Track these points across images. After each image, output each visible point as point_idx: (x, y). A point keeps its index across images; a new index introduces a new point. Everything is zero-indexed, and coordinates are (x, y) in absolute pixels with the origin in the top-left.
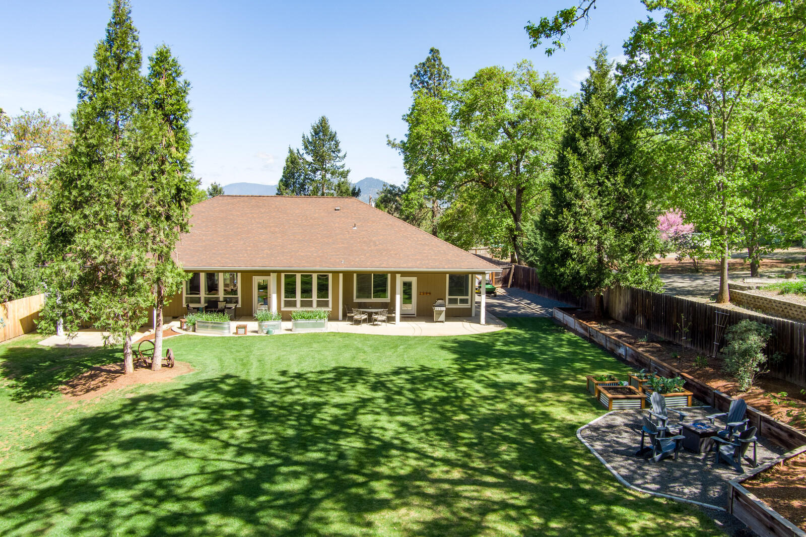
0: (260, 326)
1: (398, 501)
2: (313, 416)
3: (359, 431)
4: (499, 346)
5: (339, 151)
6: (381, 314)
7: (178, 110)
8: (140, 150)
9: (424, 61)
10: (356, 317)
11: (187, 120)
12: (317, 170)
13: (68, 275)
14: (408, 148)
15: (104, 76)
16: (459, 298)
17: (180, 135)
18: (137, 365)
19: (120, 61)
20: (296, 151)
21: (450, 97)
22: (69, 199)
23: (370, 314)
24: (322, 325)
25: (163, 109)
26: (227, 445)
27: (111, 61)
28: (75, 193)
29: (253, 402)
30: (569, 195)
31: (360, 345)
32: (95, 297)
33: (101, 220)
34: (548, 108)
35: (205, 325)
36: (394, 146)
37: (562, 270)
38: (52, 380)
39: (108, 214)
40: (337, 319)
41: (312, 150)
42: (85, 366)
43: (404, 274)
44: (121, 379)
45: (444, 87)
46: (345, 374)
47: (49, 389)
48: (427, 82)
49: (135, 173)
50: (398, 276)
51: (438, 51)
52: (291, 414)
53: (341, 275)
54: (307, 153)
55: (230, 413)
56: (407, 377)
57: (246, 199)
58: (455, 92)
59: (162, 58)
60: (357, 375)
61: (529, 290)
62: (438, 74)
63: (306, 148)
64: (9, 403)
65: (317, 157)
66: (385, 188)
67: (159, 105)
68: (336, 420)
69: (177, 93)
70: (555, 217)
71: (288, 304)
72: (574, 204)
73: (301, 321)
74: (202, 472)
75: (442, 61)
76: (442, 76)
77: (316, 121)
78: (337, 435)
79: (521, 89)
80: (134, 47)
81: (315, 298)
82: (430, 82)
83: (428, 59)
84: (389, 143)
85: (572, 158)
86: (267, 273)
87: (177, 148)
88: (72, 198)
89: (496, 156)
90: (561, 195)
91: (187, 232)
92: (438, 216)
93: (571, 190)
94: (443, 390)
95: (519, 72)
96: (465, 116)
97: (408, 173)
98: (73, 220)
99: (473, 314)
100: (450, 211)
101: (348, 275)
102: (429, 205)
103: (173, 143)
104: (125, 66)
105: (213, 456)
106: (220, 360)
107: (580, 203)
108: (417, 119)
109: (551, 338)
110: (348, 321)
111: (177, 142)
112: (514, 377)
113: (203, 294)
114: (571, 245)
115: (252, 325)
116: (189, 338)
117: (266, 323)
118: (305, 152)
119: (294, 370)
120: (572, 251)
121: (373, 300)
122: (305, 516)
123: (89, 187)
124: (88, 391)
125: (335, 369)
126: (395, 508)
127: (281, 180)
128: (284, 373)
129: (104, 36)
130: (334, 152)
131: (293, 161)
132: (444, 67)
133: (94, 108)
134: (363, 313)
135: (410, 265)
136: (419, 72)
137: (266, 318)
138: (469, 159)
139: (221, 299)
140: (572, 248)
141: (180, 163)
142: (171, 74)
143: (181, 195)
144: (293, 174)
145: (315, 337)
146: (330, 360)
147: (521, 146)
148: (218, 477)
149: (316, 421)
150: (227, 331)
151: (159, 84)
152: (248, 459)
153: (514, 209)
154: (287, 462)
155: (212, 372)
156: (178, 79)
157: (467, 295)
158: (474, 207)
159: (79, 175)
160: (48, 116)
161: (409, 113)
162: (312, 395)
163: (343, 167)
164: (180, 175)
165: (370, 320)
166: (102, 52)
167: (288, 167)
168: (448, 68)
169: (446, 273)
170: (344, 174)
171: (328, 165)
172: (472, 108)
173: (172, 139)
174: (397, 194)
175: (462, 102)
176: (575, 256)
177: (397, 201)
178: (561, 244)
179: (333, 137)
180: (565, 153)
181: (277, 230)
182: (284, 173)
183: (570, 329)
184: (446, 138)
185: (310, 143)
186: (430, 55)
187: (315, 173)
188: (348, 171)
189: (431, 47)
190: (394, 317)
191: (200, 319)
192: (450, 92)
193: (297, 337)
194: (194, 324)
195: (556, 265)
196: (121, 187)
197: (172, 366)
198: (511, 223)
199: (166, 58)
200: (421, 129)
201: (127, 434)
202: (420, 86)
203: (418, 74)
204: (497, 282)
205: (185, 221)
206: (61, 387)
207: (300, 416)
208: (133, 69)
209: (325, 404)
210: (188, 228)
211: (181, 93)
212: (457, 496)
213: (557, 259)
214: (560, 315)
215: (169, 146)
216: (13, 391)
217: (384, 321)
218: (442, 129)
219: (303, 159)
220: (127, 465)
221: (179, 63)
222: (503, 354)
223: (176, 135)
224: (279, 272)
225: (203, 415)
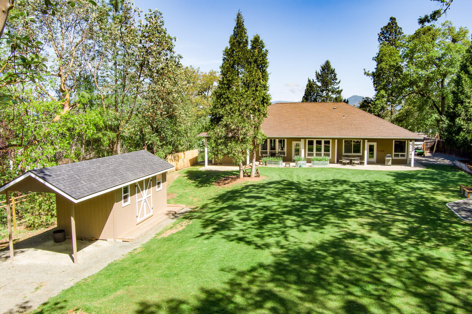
0: (296, 163)
1: (358, 217)
2: (323, 193)
3: (343, 198)
4: (419, 175)
5: (336, 79)
6: (357, 160)
7: (263, 63)
8: (248, 82)
9: (386, 25)
10: (343, 161)
11: (267, 67)
12: (324, 90)
13: (220, 134)
14: (375, 76)
15: (234, 50)
16: (400, 154)
17: (264, 74)
18: (244, 176)
19: (240, 43)
20: (312, 81)
21: (401, 45)
22: (220, 103)
23: (351, 160)
24: (326, 164)
25: (257, 63)
26: (288, 199)
27: (236, 44)
28: (222, 100)
29: (296, 188)
30: (462, 97)
31: (345, 173)
32: (230, 144)
33: (233, 111)
34: (460, 48)
35: (270, 163)
36: (368, 75)
37: (457, 137)
38: (209, 181)
39: (236, 108)
40: (334, 163)
41: (321, 79)
42: (222, 176)
43: (370, 140)
44: (238, 180)
45: (398, 40)
46: (338, 182)
47: (209, 184)
48: (388, 37)
49: (246, 91)
50: (366, 141)
51: (395, 19)
52: (314, 192)
53: (336, 140)
54: (318, 81)
55: (287, 191)
56: (367, 184)
57: (289, 104)
58: (404, 42)
59: (256, 40)
60: (345, 182)
61: (445, 154)
62: (395, 32)
63: (318, 78)
64: (194, 188)
65: (324, 83)
66: (363, 100)
67: (255, 61)
68: (333, 195)
69: (262, 56)
70: (454, 109)
71: (309, 155)
72: (465, 102)
73: (316, 162)
74: (279, 205)
75: (397, 24)
76: (397, 33)
77: (323, 63)
78: (334, 199)
79: (445, 38)
80: (245, 37)
81: (323, 152)
82: (390, 37)
83: (389, 24)
84: (365, 73)
85: (464, 77)
86: (299, 139)
87: (263, 80)
88: (221, 102)
89: (427, 78)
90: (458, 97)
91: (266, 117)
92: (394, 115)
93: (463, 94)
94: (384, 188)
95: (444, 28)
96: (410, 56)
97: (376, 90)
98: (221, 112)
99: (408, 163)
100: (401, 111)
101: (340, 140)
102: (389, 108)
103: (261, 77)
104: (241, 45)
105: (282, 201)
106: (279, 175)
107: (468, 101)
108: (381, 59)
109: (450, 173)
110: (340, 163)
111: (263, 77)
112: (423, 186)
113: (268, 150)
114: (462, 123)
115: (292, 164)
116: (263, 167)
117: (299, 162)
118: (317, 81)
119: (313, 179)
120: (462, 127)
121: (353, 154)
122: (321, 217)
123: (228, 98)
124: (225, 184)
125: (333, 180)
126: (357, 218)
127: (304, 97)
128: (309, 180)
129: (232, 33)
130: (333, 80)
131: (310, 86)
132: (398, 28)
133: (230, 65)
134: (348, 159)
135: (373, 135)
136: (384, 31)
137: (299, 160)
138: (411, 81)
139: (277, 152)
140: (463, 125)
141: (264, 86)
142: (260, 48)
143: (265, 101)
144: (310, 93)
145: (323, 169)
146: (330, 177)
147: (442, 71)
148: (286, 206)
149: (324, 195)
150: (281, 165)
151: (255, 52)
152: (297, 203)
153: (440, 109)
154: (313, 204)
155: (277, 178)
156: (263, 49)
157: (405, 152)
158: (416, 108)
159: (224, 93)
160: (195, 68)
161: (376, 56)
162: (322, 187)
163: (338, 88)
164: (264, 92)
165: (351, 163)
166: (232, 40)
167: (307, 89)
168: (401, 28)
169: (392, 140)
170: (339, 92)
171: (330, 87)
172: (413, 51)
173: (261, 76)
174: (370, 103)
175: (408, 48)
176: (465, 129)
177: (369, 106)
178: (456, 123)
179: (333, 72)
180: (460, 74)
181: (304, 119)
182: (305, 93)
183: (462, 170)
184: (399, 69)
185: (320, 76)
186: (390, 21)
187: (322, 92)
188: (341, 91)
189: (390, 17)
190: (364, 162)
191: (269, 160)
192: (401, 43)
193: (314, 169)
194: (266, 162)
195: (454, 135)
196: (241, 97)
197: (259, 176)
198: (437, 117)
199: (258, 40)
200: (383, 65)
201: (247, 195)
202: (384, 40)
203: (382, 33)
204: (427, 149)
205: (266, 112)
206: (213, 183)
207: (317, 193)
208: (245, 46)
209: (329, 190)
210: (267, 115)
211: (264, 55)
212: (384, 217)
213: (454, 132)
214: (458, 164)
215: (259, 79)
216: (194, 184)
217: (358, 164)
218: (395, 64)
219: (316, 85)
220: (250, 202)
221: (264, 42)
222: (420, 178)
223: (262, 74)
224: (305, 139)
225: (277, 190)
